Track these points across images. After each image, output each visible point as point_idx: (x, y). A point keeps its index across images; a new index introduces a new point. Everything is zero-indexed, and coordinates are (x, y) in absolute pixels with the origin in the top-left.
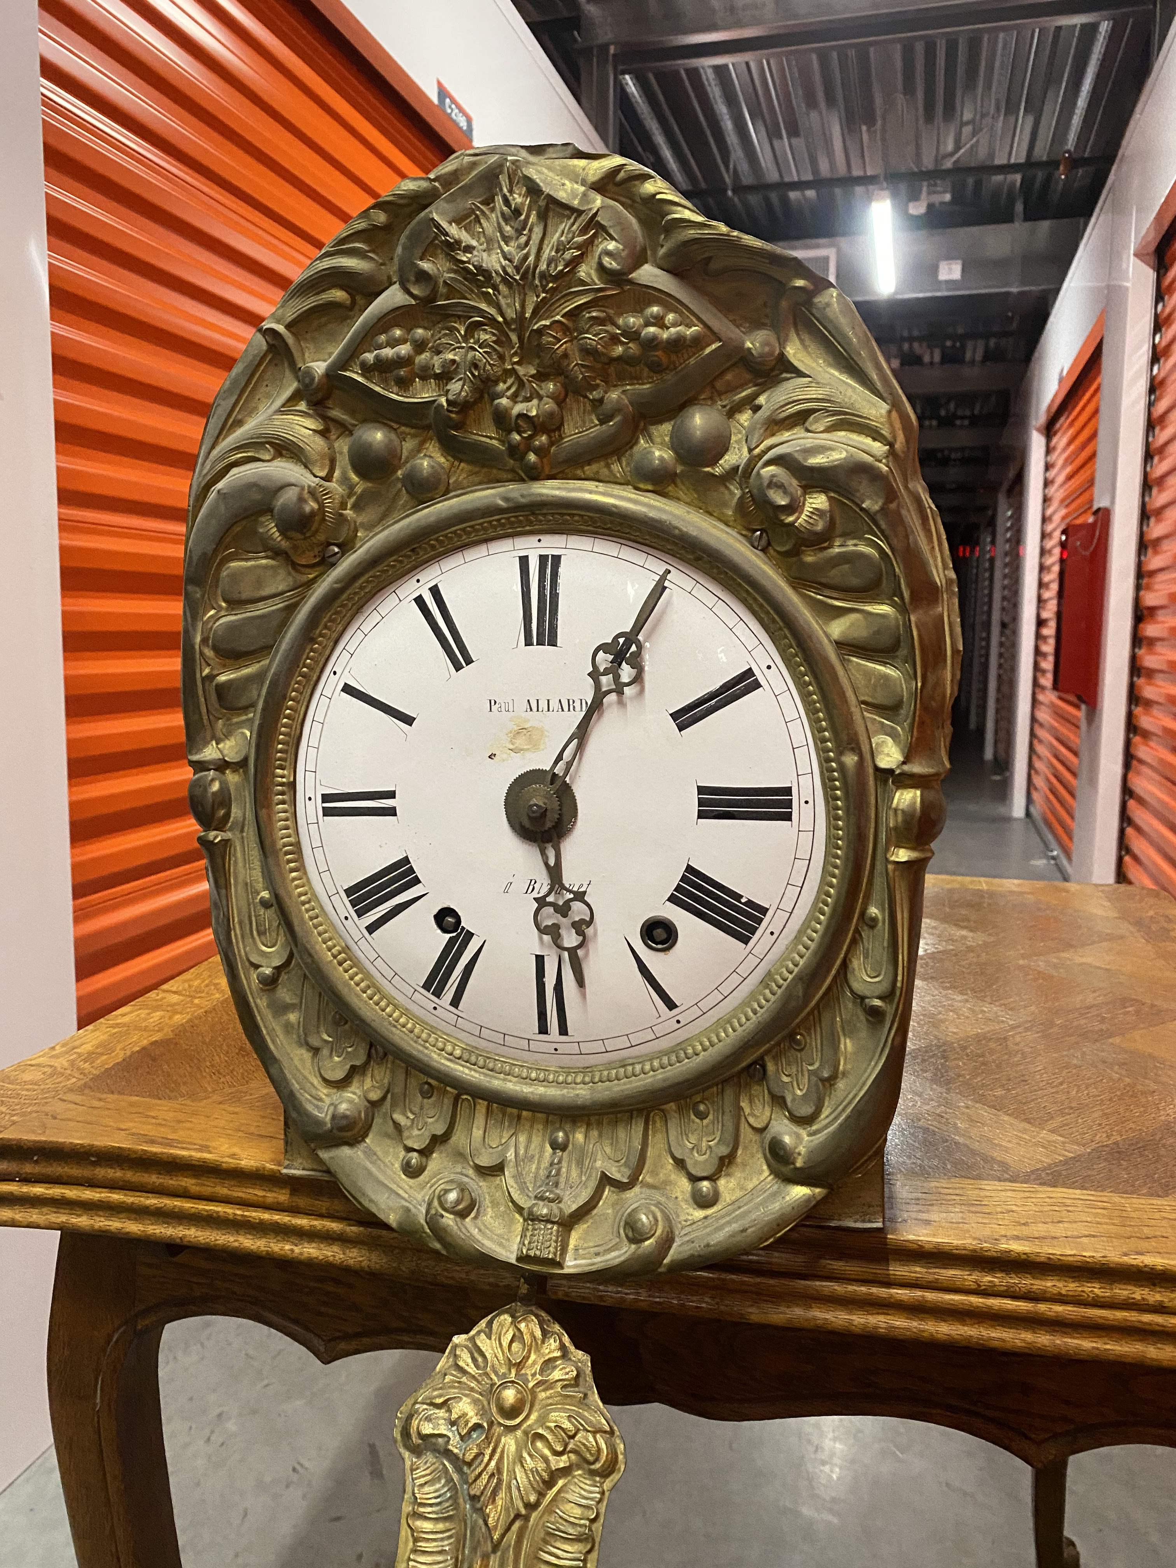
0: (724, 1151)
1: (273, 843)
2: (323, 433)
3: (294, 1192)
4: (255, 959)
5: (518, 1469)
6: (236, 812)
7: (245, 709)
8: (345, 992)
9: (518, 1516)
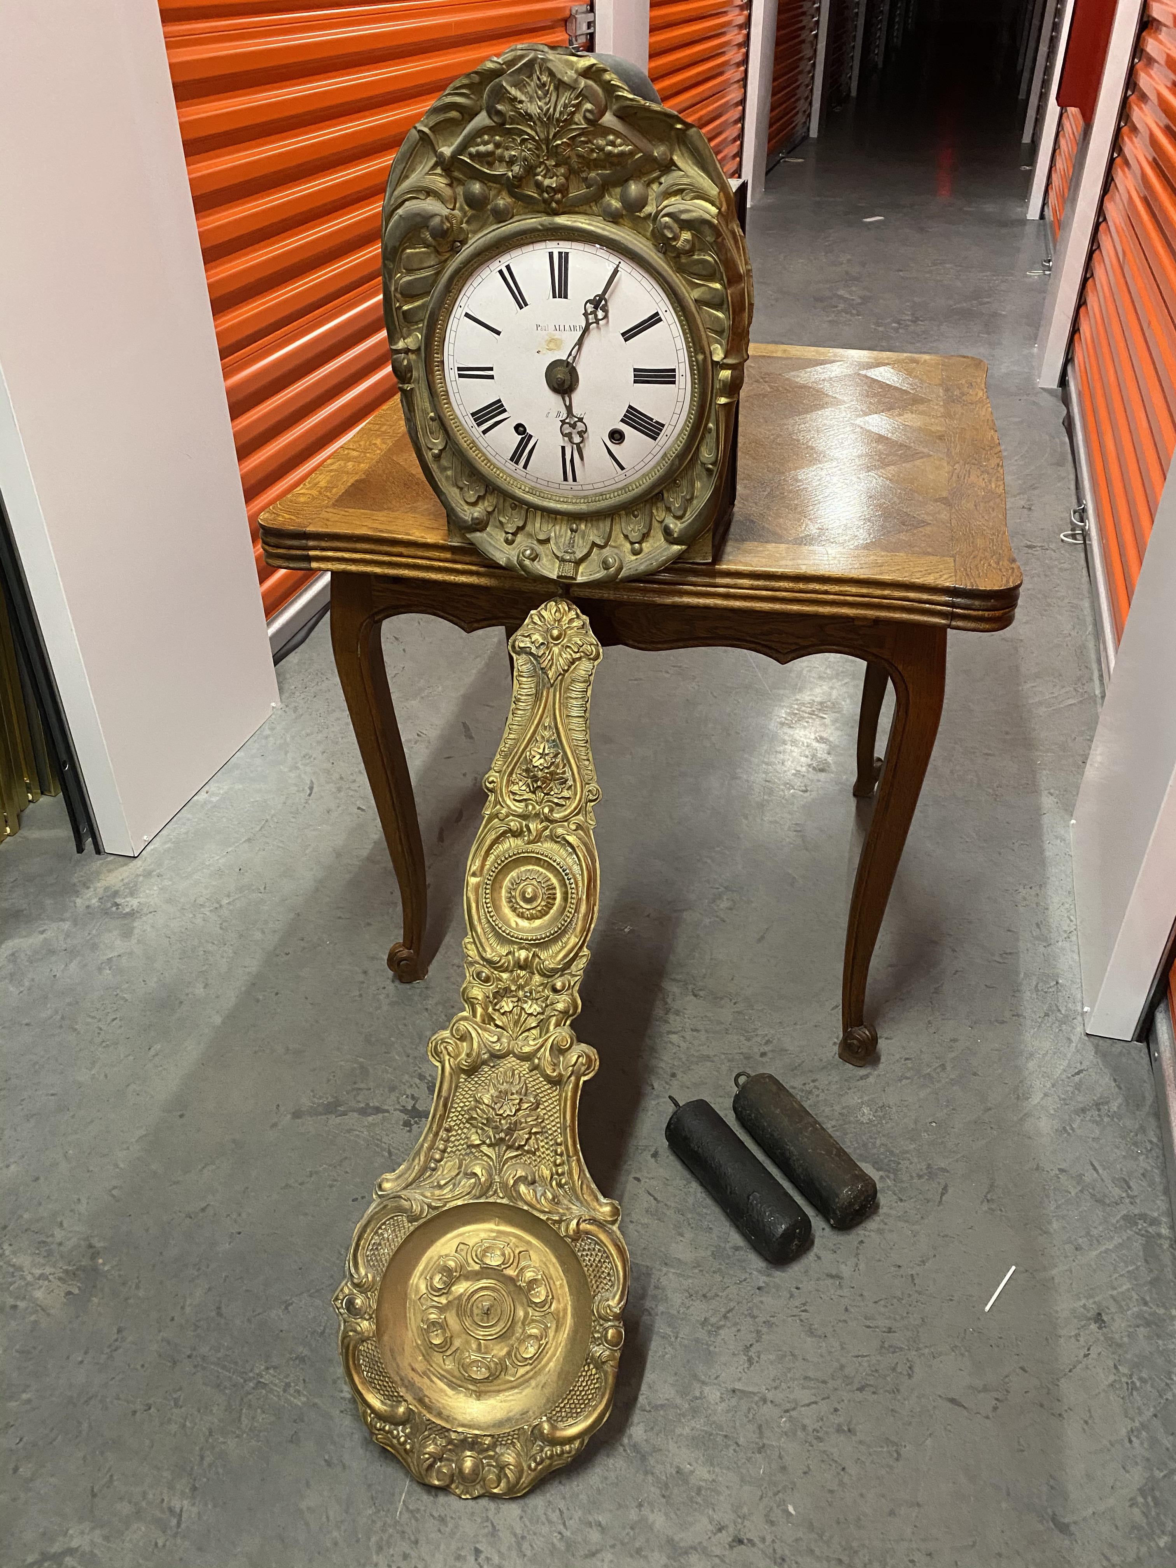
0: (645, 531)
1: (436, 391)
2: (450, 185)
3: (453, 553)
4: (430, 446)
5: (560, 659)
6: (415, 374)
7: (417, 323)
8: (474, 462)
9: (560, 674)
